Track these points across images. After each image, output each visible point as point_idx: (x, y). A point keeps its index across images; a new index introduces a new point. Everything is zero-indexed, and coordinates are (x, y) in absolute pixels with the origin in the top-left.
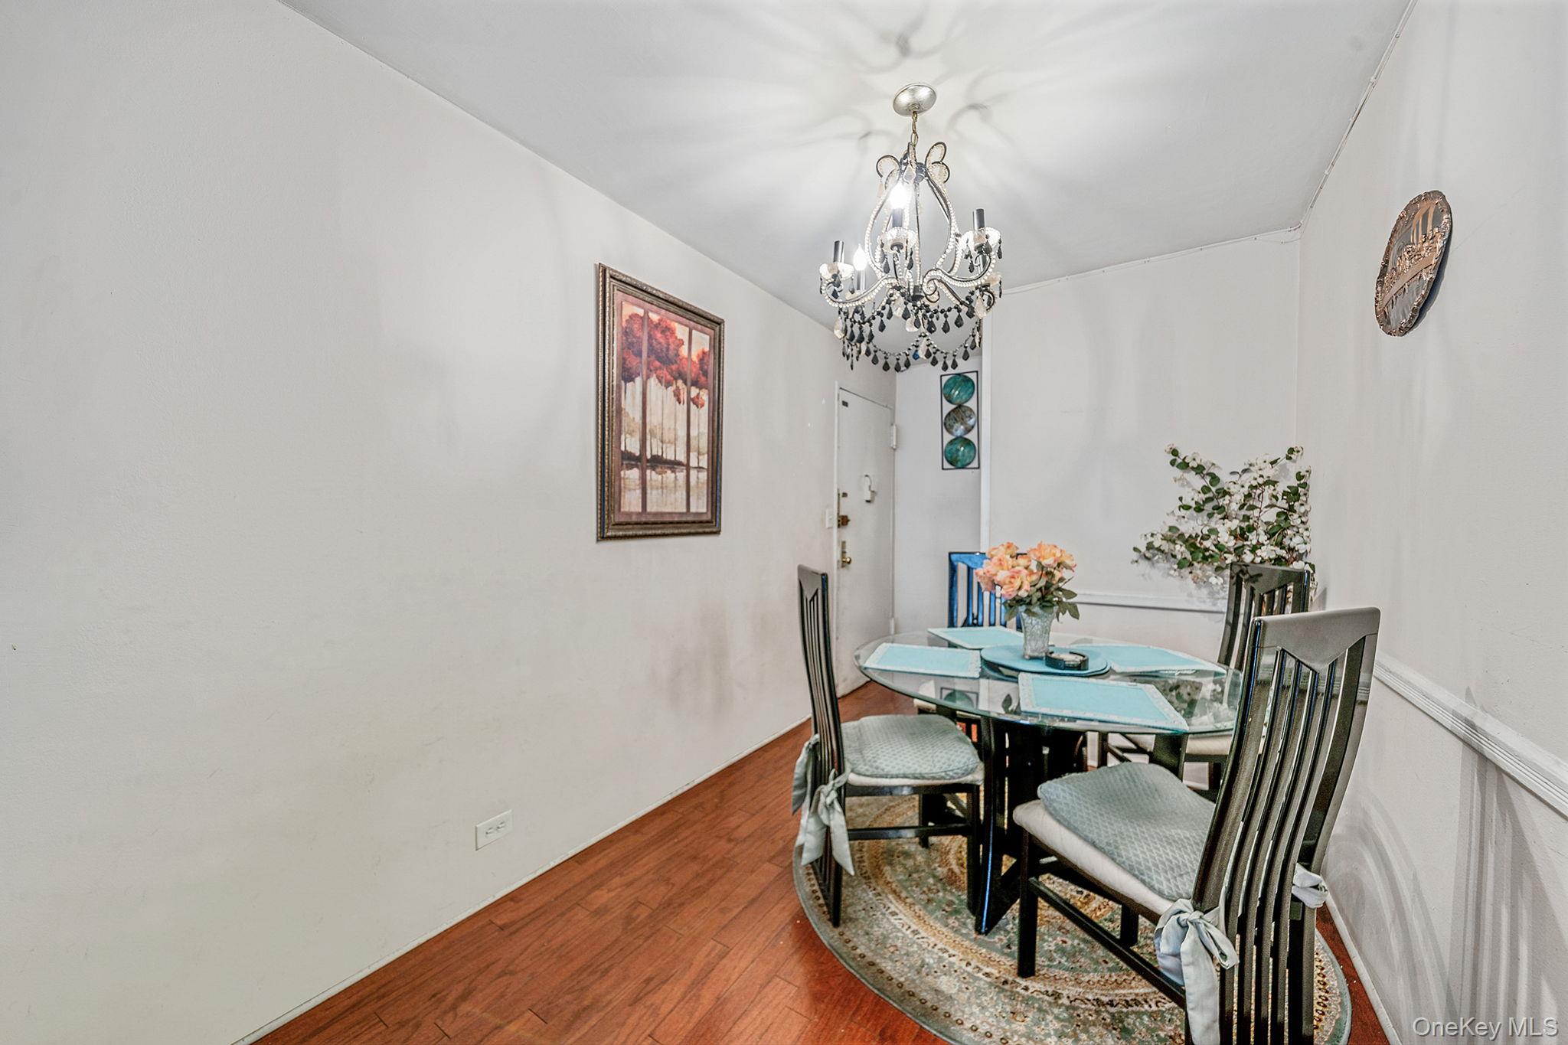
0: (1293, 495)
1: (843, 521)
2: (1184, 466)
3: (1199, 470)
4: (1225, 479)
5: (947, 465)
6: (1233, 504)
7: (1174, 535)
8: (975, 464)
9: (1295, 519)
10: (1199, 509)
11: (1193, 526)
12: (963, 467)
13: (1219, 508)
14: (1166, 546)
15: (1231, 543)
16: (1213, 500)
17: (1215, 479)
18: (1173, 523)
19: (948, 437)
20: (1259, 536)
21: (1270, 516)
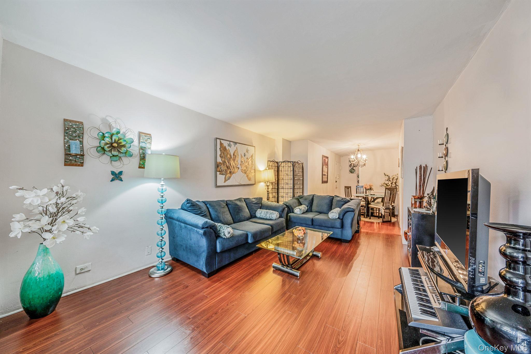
0: (397, 179)
1: (336, 182)
2: (386, 175)
3: (387, 176)
4: (390, 177)
5: (350, 173)
6: (391, 180)
7: (384, 183)
8: (355, 173)
9: (397, 182)
10: (387, 180)
11: (387, 182)
12: (353, 173)
13: (390, 180)
14: (383, 185)
15: (391, 184)
16: (389, 180)
17: (389, 177)
18: (384, 182)
19: (350, 168)
20: (394, 183)
21: (395, 181)
